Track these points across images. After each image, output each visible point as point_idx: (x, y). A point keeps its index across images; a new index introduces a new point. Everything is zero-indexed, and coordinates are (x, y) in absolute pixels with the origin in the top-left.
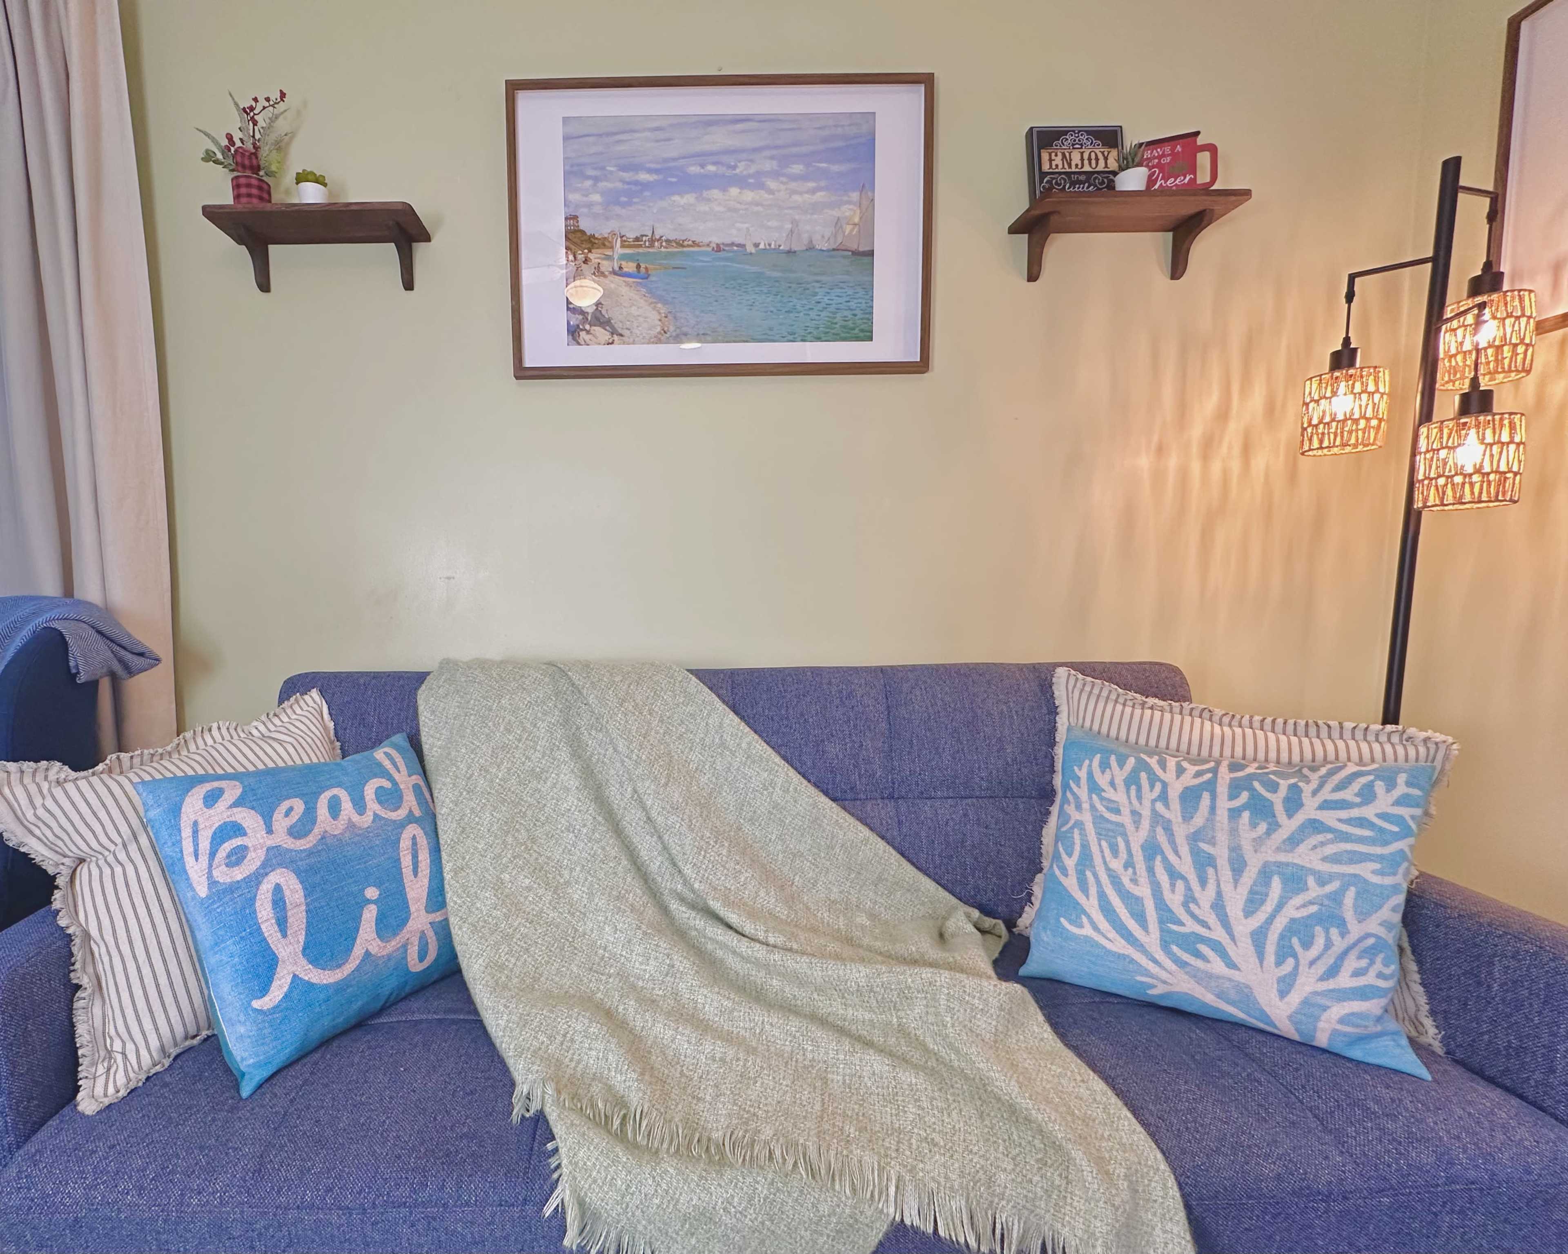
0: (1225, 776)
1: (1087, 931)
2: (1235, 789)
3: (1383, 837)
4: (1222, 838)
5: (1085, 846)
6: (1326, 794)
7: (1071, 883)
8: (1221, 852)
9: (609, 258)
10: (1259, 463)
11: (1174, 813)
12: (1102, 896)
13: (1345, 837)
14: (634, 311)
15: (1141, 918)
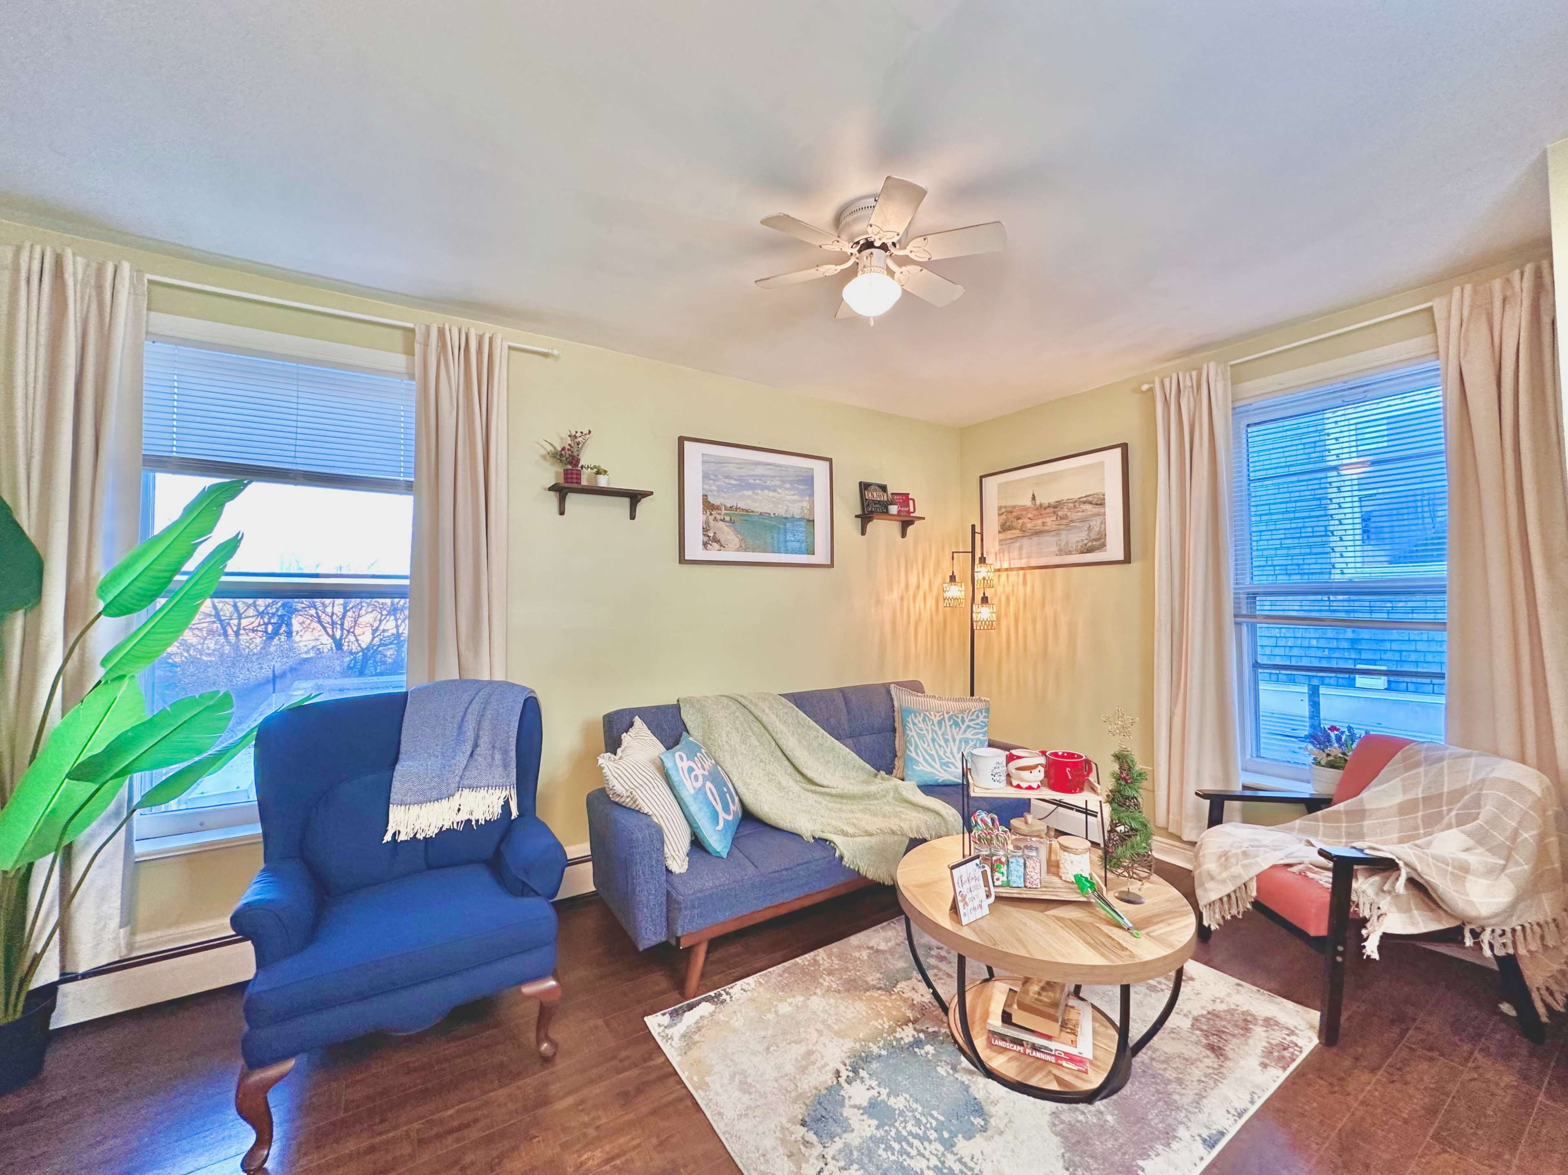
0: (946, 716)
1: (921, 768)
2: (950, 719)
3: (982, 728)
4: (949, 733)
5: (916, 743)
6: (970, 718)
7: (913, 755)
8: (950, 737)
9: (720, 514)
10: (928, 604)
11: (937, 728)
12: (923, 756)
13: (975, 728)
14: (729, 537)
15: (934, 760)
